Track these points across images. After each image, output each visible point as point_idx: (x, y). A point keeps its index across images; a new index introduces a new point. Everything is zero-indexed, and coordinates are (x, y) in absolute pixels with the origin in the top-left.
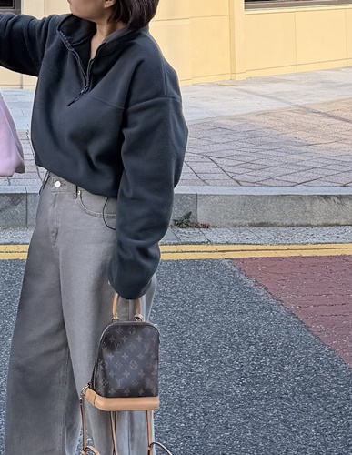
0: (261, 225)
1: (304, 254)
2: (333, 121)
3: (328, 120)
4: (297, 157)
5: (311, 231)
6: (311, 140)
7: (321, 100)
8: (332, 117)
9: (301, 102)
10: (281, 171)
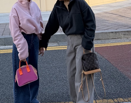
0: (98, 39)
1: (108, 46)
2: (113, 15)
3: (111, 15)
4: (105, 24)
5: (109, 40)
6: (108, 19)
7: (110, 10)
8: (112, 14)
9: (105, 11)
10: (102, 27)
